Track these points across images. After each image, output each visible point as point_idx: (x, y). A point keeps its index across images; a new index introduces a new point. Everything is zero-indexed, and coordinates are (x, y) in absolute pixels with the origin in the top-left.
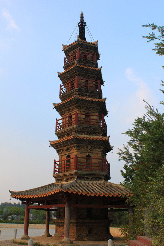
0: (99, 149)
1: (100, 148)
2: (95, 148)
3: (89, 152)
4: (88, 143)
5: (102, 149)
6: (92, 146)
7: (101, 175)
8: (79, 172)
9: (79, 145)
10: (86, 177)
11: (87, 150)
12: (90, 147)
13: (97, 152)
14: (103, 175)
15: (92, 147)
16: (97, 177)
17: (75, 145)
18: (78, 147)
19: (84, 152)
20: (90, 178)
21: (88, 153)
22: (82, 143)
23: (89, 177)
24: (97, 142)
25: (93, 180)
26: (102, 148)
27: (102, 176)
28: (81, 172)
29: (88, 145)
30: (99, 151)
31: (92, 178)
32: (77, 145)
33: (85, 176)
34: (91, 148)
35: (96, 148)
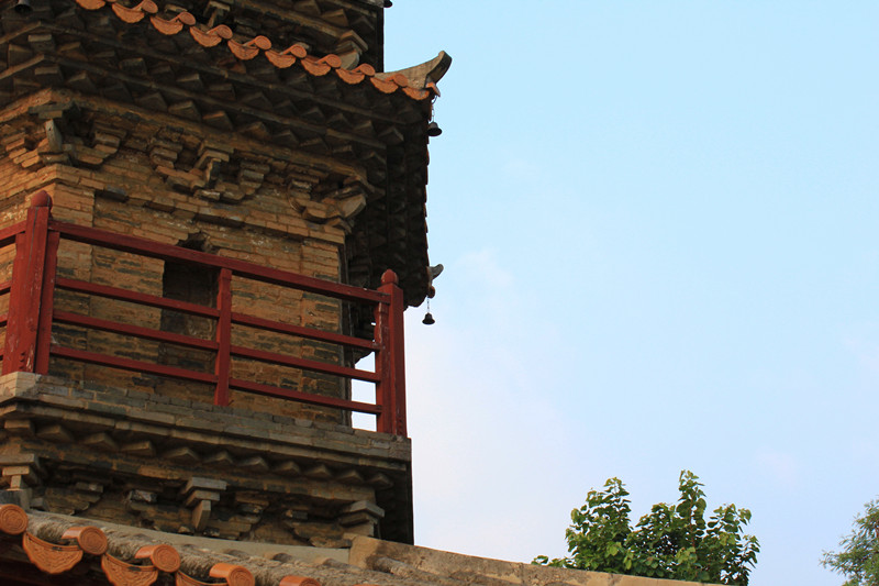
0: (317, 194)
1: (328, 186)
2: (280, 179)
3: (208, 211)
4: (203, 109)
5: (353, 205)
6: (246, 146)
7: (336, 473)
8: (65, 395)
9: (96, 105)
10: (148, 483)
11: (189, 191)
12: (220, 157)
13: (298, 227)
14: (366, 473)
15: (236, 159)
16: (289, 488)
17: (42, 99)
18: (75, 126)
19: (150, 207)
20: (206, 488)
21: (198, 218)
22: (132, 95)
23: (193, 482)
24: (300, 107)
25: (238, 524)
26: (359, 189)
27: (349, 484)
28: (92, 399)
29: (193, 134)
30: (321, 222)
31: (227, 505)
32: (66, 101)
33: (143, 458)
34: (230, 171)
35: (286, 186)
